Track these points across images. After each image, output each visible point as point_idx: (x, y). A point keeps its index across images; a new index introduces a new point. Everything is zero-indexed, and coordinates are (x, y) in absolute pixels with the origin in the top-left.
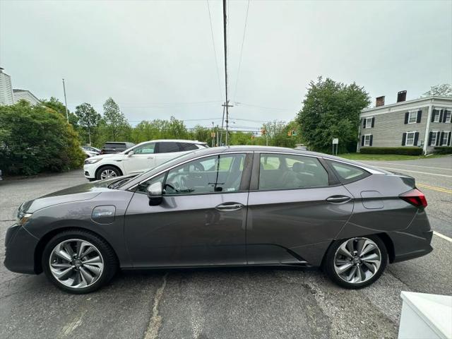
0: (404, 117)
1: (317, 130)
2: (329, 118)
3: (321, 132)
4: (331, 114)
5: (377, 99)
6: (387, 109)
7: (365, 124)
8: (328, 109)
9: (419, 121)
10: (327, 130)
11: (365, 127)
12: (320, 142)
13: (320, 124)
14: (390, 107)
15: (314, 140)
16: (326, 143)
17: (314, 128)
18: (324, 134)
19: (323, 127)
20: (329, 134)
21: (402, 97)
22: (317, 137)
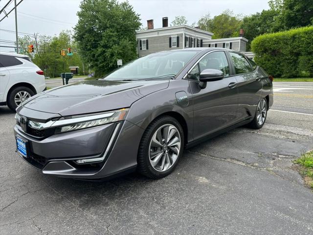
0: (169, 41)
1: (100, 50)
2: (110, 37)
3: (104, 52)
4: (111, 32)
5: (148, 21)
6: (157, 33)
7: (141, 46)
8: (108, 25)
9: (178, 46)
10: (110, 50)
11: (141, 49)
12: (104, 64)
13: (102, 43)
14: (158, 31)
15: (97, 60)
16: (111, 65)
17: (95, 46)
18: (108, 54)
19: (106, 46)
20: (112, 55)
21: (165, 22)
22: (100, 58)
